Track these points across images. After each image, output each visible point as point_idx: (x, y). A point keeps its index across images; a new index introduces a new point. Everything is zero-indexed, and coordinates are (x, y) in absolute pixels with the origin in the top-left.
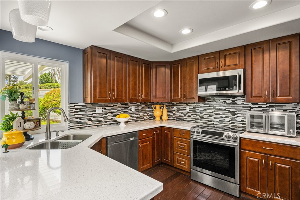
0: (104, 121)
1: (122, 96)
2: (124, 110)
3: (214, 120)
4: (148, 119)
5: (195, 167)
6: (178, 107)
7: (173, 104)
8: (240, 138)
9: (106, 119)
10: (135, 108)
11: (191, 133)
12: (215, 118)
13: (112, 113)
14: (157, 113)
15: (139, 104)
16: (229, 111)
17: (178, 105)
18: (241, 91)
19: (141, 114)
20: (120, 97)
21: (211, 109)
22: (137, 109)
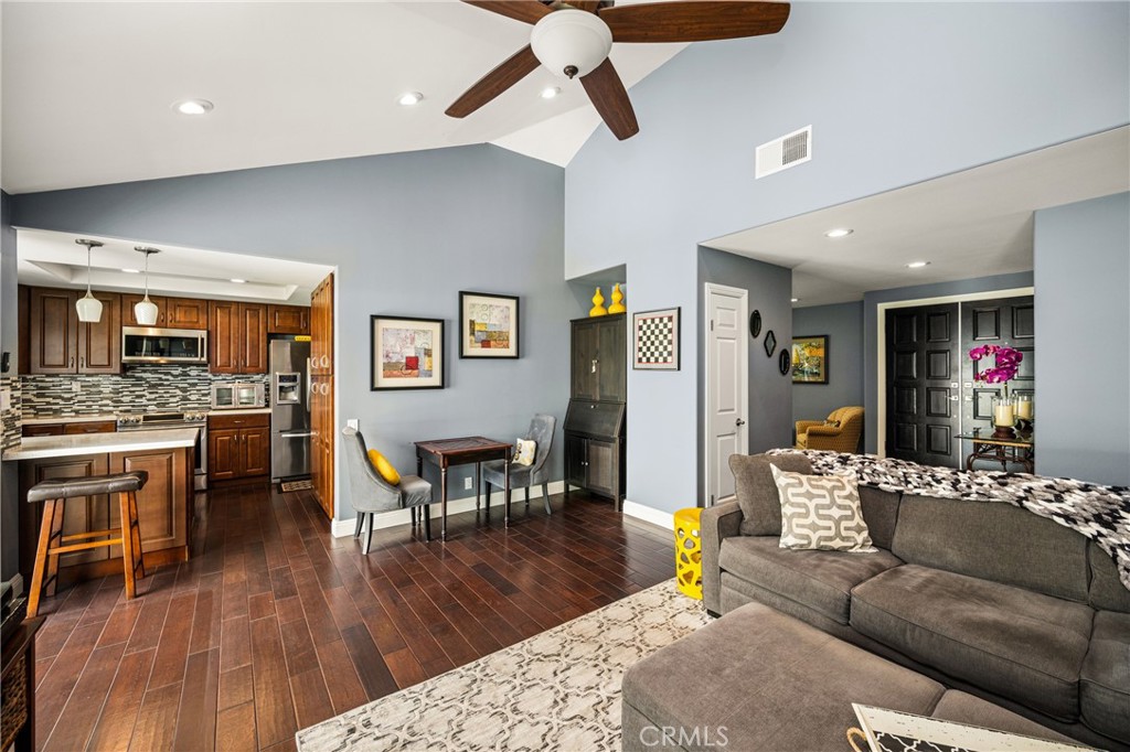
3: (145, 402)
8: (208, 417)
12: (148, 400)
16: (177, 387)
18: (204, 359)
21: (141, 385)
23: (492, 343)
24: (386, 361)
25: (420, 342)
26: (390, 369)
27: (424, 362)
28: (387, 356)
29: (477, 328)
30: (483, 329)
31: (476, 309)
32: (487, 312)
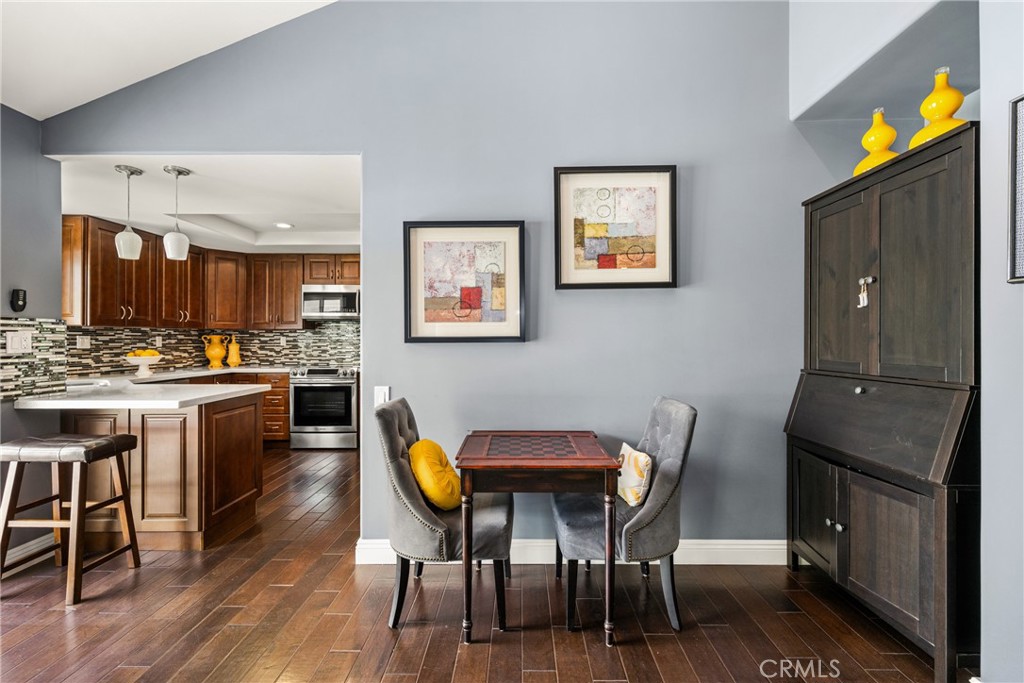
0: (94, 365)
1: (146, 315)
2: (139, 345)
4: (191, 365)
5: (297, 428)
6: (262, 339)
7: (252, 335)
8: (358, 373)
9: (97, 360)
10: (163, 340)
11: (291, 376)
13: (111, 349)
14: (215, 351)
15: (172, 332)
17: (263, 336)
19: (175, 353)
20: (142, 317)
22: (167, 341)
23: (619, 257)
24: (429, 295)
25: (485, 263)
26: (437, 307)
27: (491, 298)
28: (431, 287)
29: (589, 232)
30: (602, 233)
31: (586, 198)
32: (610, 202)
